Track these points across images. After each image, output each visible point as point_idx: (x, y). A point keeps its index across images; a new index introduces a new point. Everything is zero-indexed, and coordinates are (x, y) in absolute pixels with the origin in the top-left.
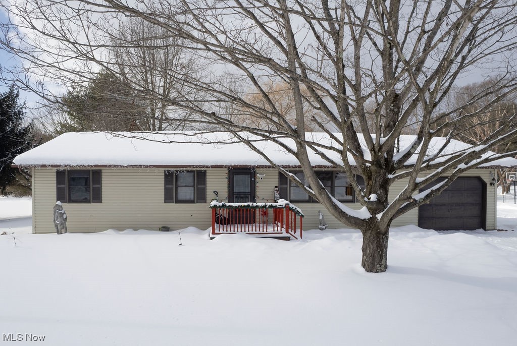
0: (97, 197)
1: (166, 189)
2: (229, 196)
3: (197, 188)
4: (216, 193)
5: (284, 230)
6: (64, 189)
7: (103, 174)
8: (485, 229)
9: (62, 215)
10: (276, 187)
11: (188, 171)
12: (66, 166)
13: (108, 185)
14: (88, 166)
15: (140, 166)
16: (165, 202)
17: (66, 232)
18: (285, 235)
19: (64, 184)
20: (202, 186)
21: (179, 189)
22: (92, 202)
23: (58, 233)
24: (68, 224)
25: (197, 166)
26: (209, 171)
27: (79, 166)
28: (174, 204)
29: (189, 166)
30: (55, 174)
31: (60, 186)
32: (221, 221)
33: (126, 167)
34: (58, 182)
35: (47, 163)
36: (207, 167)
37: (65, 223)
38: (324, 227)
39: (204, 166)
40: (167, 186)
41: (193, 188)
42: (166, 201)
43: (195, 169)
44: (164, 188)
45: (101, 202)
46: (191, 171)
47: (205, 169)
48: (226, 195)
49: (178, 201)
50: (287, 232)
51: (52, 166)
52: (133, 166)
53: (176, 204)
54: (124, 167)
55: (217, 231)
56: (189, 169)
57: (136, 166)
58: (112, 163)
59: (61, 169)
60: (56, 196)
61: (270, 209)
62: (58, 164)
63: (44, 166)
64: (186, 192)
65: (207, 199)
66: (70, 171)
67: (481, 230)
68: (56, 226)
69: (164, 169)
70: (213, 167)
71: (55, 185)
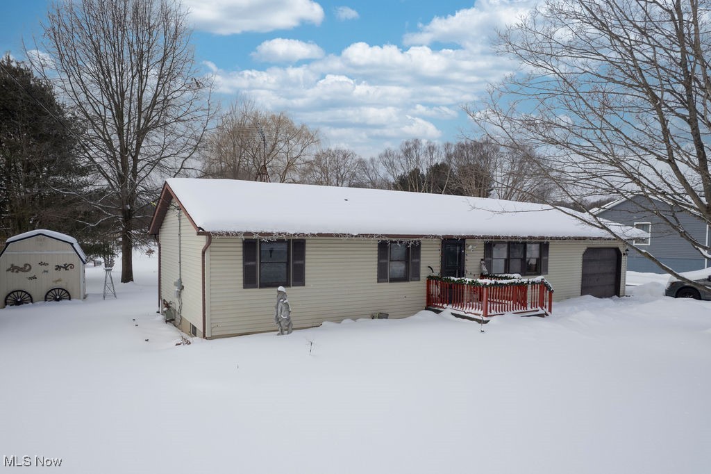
0: (299, 279)
1: (379, 265)
3: (412, 263)
5: (540, 307)
6: (254, 267)
7: (307, 245)
8: (619, 296)
10: (482, 260)
12: (280, 234)
13: (313, 262)
19: (255, 260)
20: (417, 260)
21: (392, 264)
22: (293, 286)
26: (423, 242)
27: (298, 235)
28: (388, 284)
30: (241, 245)
33: (356, 236)
34: (247, 259)
42: (380, 280)
44: (377, 263)
45: (303, 285)
49: (391, 280)
50: (542, 309)
52: (364, 235)
53: (391, 284)
54: (352, 236)
57: (367, 235)
60: (242, 278)
62: (269, 231)
64: (398, 269)
65: (421, 275)
67: (616, 297)
71: (242, 262)
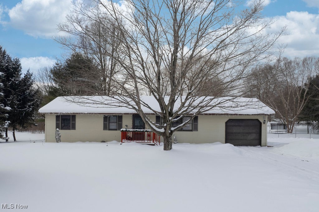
0: (74, 128)
1: (104, 124)
2: (133, 127)
3: (118, 124)
4: (127, 126)
5: (152, 141)
6: (59, 123)
7: (76, 117)
8: (261, 146)
9: (59, 134)
11: (113, 116)
12: (61, 113)
13: (79, 122)
14: (70, 113)
15: (93, 113)
16: (103, 130)
17: (60, 142)
18: (152, 143)
19: (59, 121)
20: (121, 123)
21: (110, 124)
23: (57, 142)
24: (61, 138)
25: (117, 114)
26: (123, 116)
27: (66, 113)
29: (114, 113)
30: (56, 117)
31: (57, 122)
32: (128, 138)
33: (86, 114)
34: (57, 121)
35: (52, 112)
36: (122, 114)
37: (60, 138)
38: (176, 142)
39: (120, 114)
40: (105, 123)
41: (116, 123)
43: (116, 115)
45: (75, 129)
46: (115, 116)
47: (121, 115)
48: (131, 127)
49: (109, 130)
50: (153, 142)
51: (55, 113)
52: (89, 113)
55: (123, 141)
56: (114, 115)
57: (91, 113)
58: (80, 112)
59: (59, 115)
60: (56, 126)
61: (146, 132)
62: (57, 112)
63: (51, 113)
64: (113, 126)
66: (63, 115)
67: (259, 146)
68: (56, 139)
69: (103, 115)
70: (124, 114)
71: (55, 121)
